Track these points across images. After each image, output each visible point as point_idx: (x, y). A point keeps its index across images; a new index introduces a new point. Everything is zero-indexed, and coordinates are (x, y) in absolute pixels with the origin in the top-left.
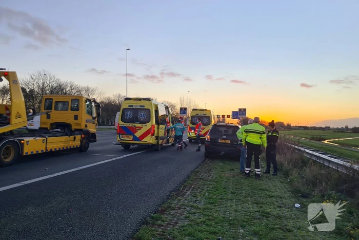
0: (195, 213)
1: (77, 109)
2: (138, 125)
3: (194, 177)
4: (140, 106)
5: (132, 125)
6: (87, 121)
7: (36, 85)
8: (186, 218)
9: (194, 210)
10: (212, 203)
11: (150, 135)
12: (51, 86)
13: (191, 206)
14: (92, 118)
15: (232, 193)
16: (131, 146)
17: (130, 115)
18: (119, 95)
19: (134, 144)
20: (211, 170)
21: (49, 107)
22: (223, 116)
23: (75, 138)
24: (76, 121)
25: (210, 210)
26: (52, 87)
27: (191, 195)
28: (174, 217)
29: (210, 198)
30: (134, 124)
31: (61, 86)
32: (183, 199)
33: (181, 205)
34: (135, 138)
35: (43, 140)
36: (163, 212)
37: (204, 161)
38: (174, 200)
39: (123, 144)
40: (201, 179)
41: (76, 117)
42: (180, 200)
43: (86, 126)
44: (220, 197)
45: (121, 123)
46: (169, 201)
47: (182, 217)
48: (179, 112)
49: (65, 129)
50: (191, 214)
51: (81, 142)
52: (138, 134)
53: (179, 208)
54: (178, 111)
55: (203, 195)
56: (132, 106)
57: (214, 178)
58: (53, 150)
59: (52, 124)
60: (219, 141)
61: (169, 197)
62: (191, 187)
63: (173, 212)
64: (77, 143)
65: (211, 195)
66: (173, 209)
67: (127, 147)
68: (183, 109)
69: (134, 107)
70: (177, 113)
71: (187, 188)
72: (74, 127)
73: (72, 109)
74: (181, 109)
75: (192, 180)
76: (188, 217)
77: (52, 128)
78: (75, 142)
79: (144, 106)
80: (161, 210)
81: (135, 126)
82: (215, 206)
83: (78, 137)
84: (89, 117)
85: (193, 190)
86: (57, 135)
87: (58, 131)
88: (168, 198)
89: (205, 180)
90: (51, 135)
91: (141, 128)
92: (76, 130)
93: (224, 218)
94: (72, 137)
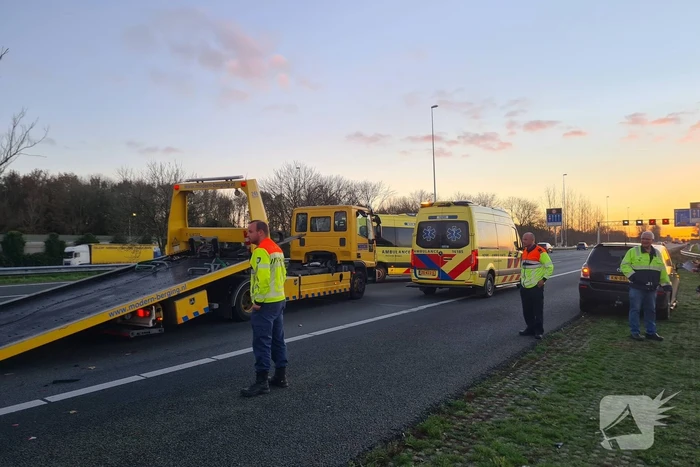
0: (527, 405)
1: (344, 229)
2: (446, 251)
3: (545, 347)
4: (450, 217)
5: (435, 251)
6: (360, 246)
7: (285, 189)
8: (509, 410)
9: (526, 400)
10: (565, 392)
11: (469, 268)
12: (307, 187)
13: (524, 394)
14: (367, 241)
15: (614, 378)
16: (438, 290)
17: (431, 234)
18: (422, 193)
19: (441, 286)
20: (585, 335)
21: (302, 228)
22: (652, 222)
23: (341, 276)
24: (342, 248)
25: (556, 403)
26: (309, 190)
27: (530, 378)
28: (488, 408)
29: (566, 383)
30: (439, 250)
31: (322, 186)
32: (513, 382)
33: (505, 391)
34: (443, 276)
35: (295, 281)
36: (470, 398)
37: (577, 318)
38: (495, 382)
39: (422, 286)
40: (558, 351)
41: (342, 242)
42: (505, 383)
43: (359, 256)
44: (585, 383)
45: (417, 248)
46: (485, 383)
47: (502, 409)
48: (545, 218)
49: (326, 261)
50: (520, 405)
51: (352, 283)
52: (448, 268)
53: (501, 396)
54: (543, 216)
55: (554, 379)
56: (435, 217)
57: (587, 350)
58: (310, 296)
59: (307, 254)
60: (610, 278)
61: (488, 376)
62: (533, 364)
63: (487, 400)
64: (345, 285)
65: (569, 379)
66: (489, 396)
67: (429, 292)
68: (554, 212)
69: (438, 219)
70: (542, 221)
71: (525, 366)
72: (340, 258)
73: (337, 229)
74: (549, 212)
75: (538, 353)
76: (513, 410)
77: (309, 261)
78: (342, 282)
79: (456, 217)
80: (468, 394)
81: (441, 253)
82: (570, 397)
83: (347, 275)
84: (364, 241)
85: (535, 369)
86: (316, 271)
87: (317, 266)
88: (485, 379)
89: (568, 354)
90: (306, 272)
91: (451, 256)
92: (344, 263)
93: (579, 416)
94: (337, 275)
